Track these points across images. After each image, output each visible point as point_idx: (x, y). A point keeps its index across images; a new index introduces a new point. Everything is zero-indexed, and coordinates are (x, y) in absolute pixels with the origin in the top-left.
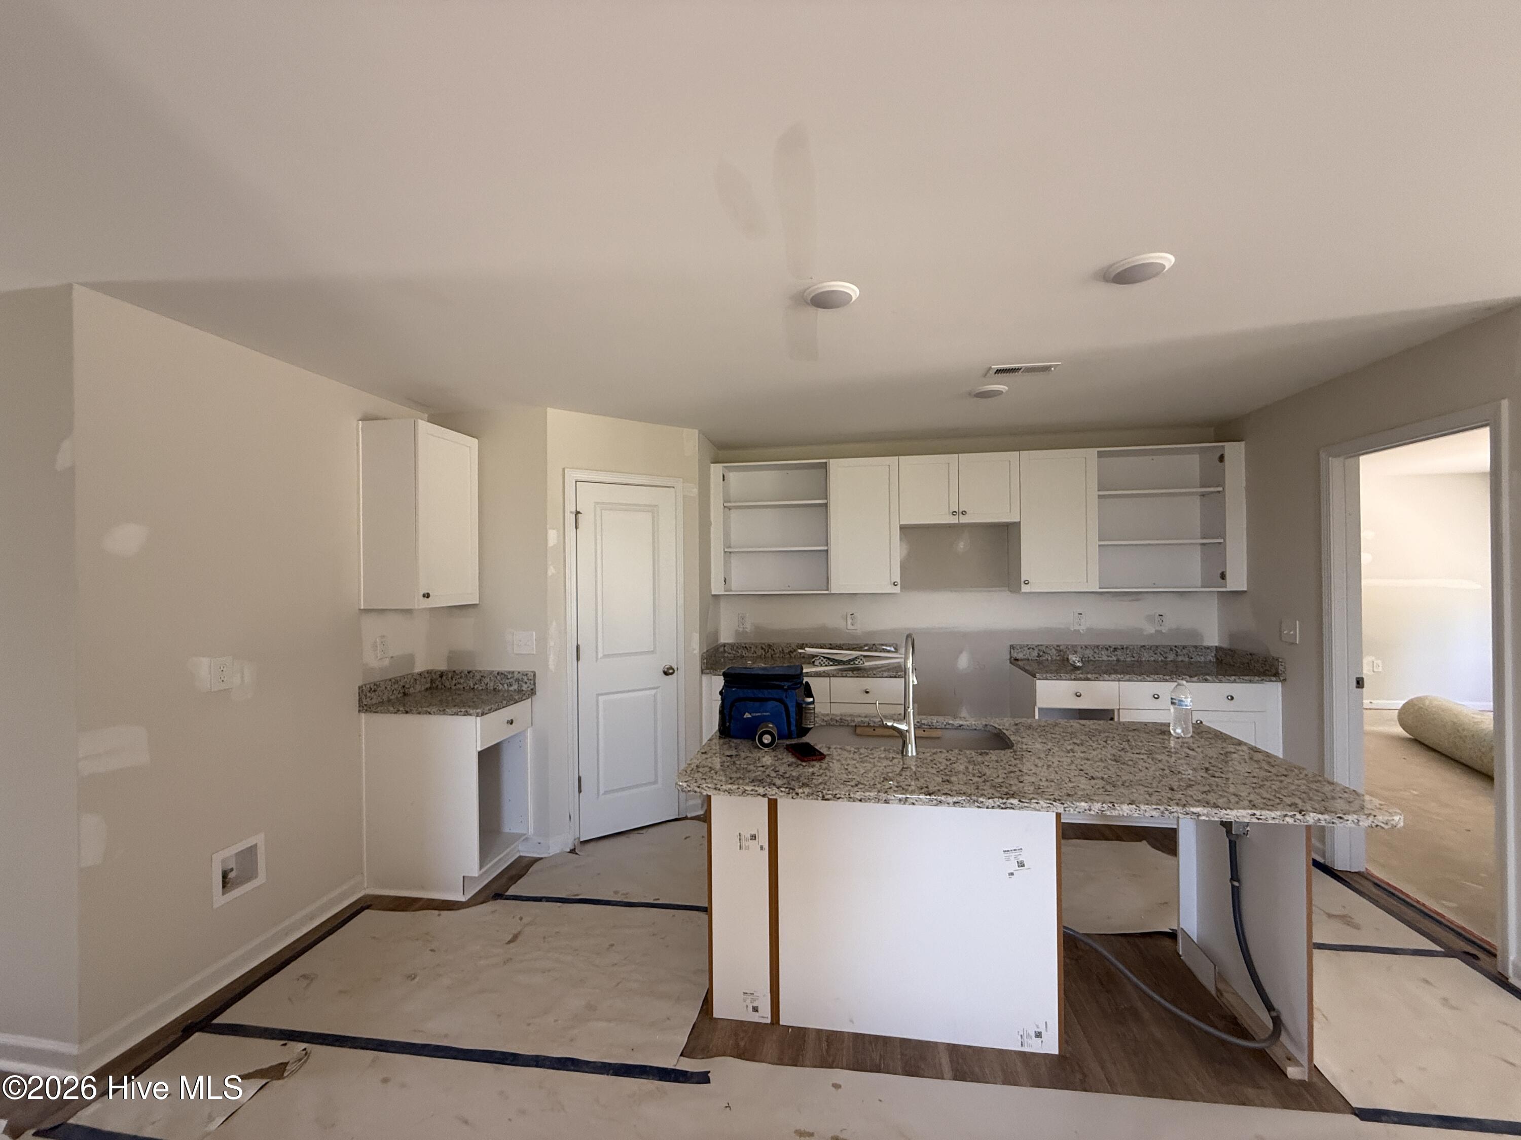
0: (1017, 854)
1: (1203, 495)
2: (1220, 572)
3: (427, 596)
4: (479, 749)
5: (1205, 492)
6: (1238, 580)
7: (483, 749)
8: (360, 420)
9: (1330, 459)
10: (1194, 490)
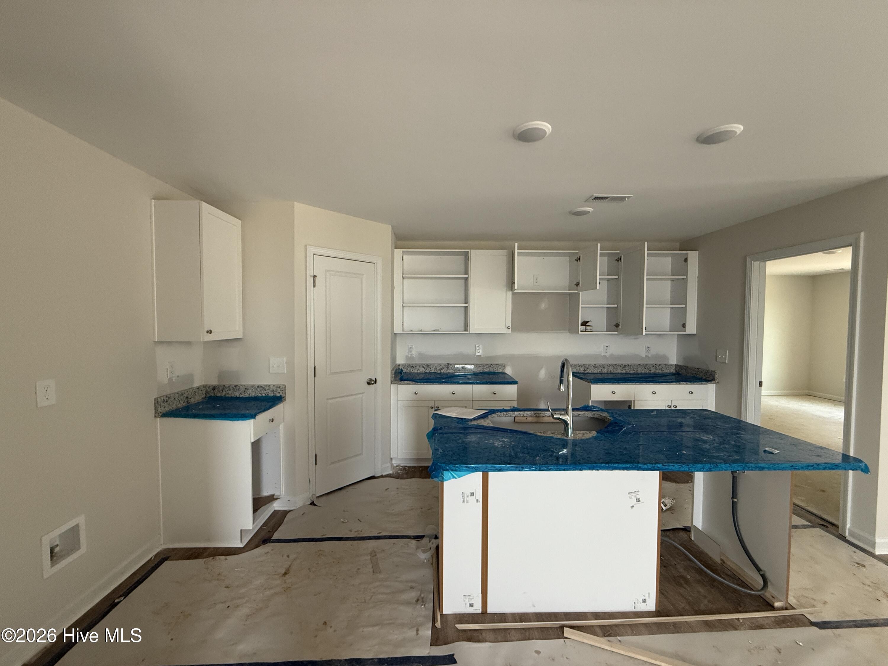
0: (636, 494)
2: (682, 323)
3: (210, 332)
4: (253, 441)
5: (674, 278)
6: (692, 328)
9: (753, 262)
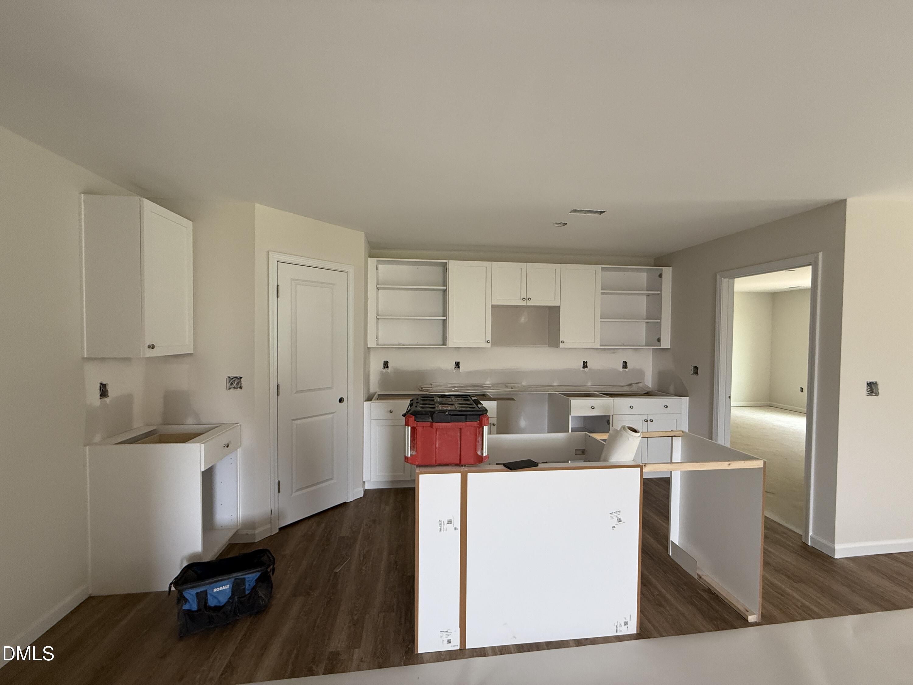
0: (617, 514)
1: (648, 295)
2: (658, 338)
3: (152, 347)
4: (203, 470)
5: (650, 293)
6: (666, 343)
7: (206, 469)
8: (83, 193)
9: (722, 278)
10: (642, 292)
